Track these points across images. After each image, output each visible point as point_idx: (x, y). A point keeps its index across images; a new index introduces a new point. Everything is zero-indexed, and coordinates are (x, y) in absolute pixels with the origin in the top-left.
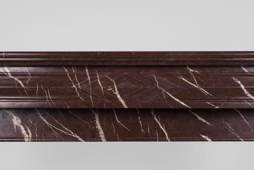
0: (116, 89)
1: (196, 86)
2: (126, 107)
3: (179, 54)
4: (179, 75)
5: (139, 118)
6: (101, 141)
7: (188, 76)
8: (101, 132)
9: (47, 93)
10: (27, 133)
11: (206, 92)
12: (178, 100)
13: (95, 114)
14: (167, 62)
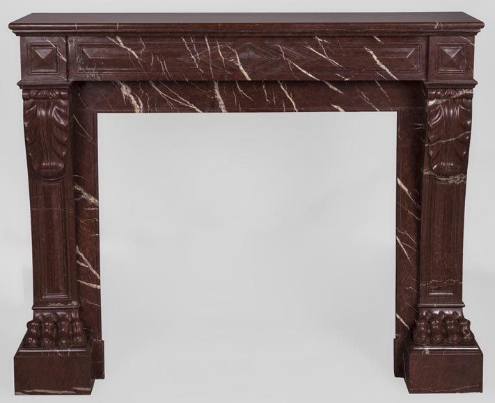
0: (238, 60)
1: (324, 57)
2: (250, 79)
3: (306, 25)
4: (306, 45)
5: (264, 87)
6: (221, 112)
7: (316, 46)
8: (221, 102)
9: (163, 64)
10: (138, 103)
11: (336, 63)
12: (305, 72)
14: (293, 33)
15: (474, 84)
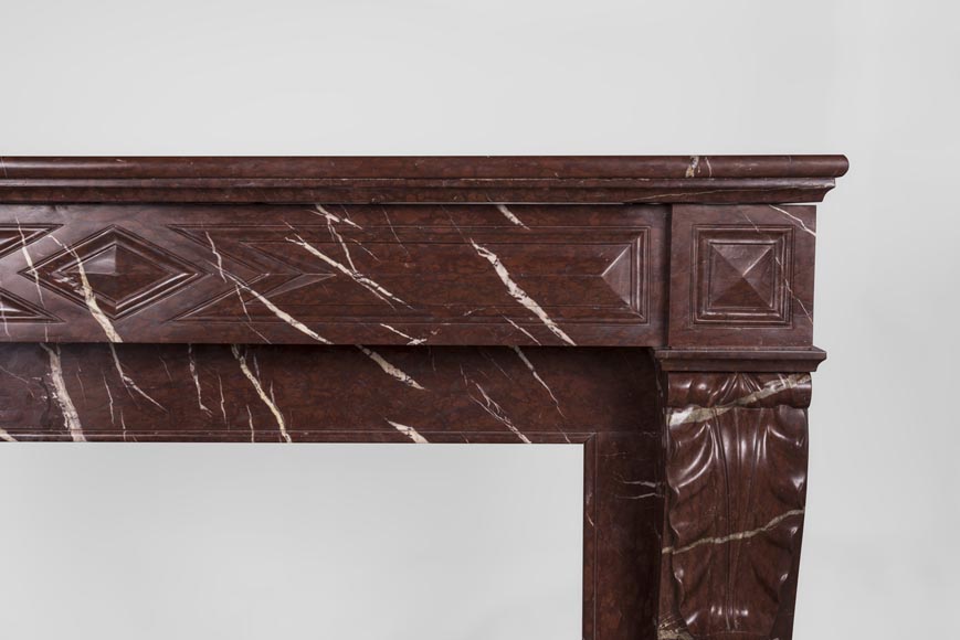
0: (84, 278)
1: (346, 271)
2: (118, 339)
3: (276, 165)
4: (291, 234)
5: (192, 368)
6: (71, 440)
7: (321, 237)
8: (70, 413)
11: (380, 288)
12: (286, 317)
13: (47, 353)
14: (237, 190)
15: (814, 360)
